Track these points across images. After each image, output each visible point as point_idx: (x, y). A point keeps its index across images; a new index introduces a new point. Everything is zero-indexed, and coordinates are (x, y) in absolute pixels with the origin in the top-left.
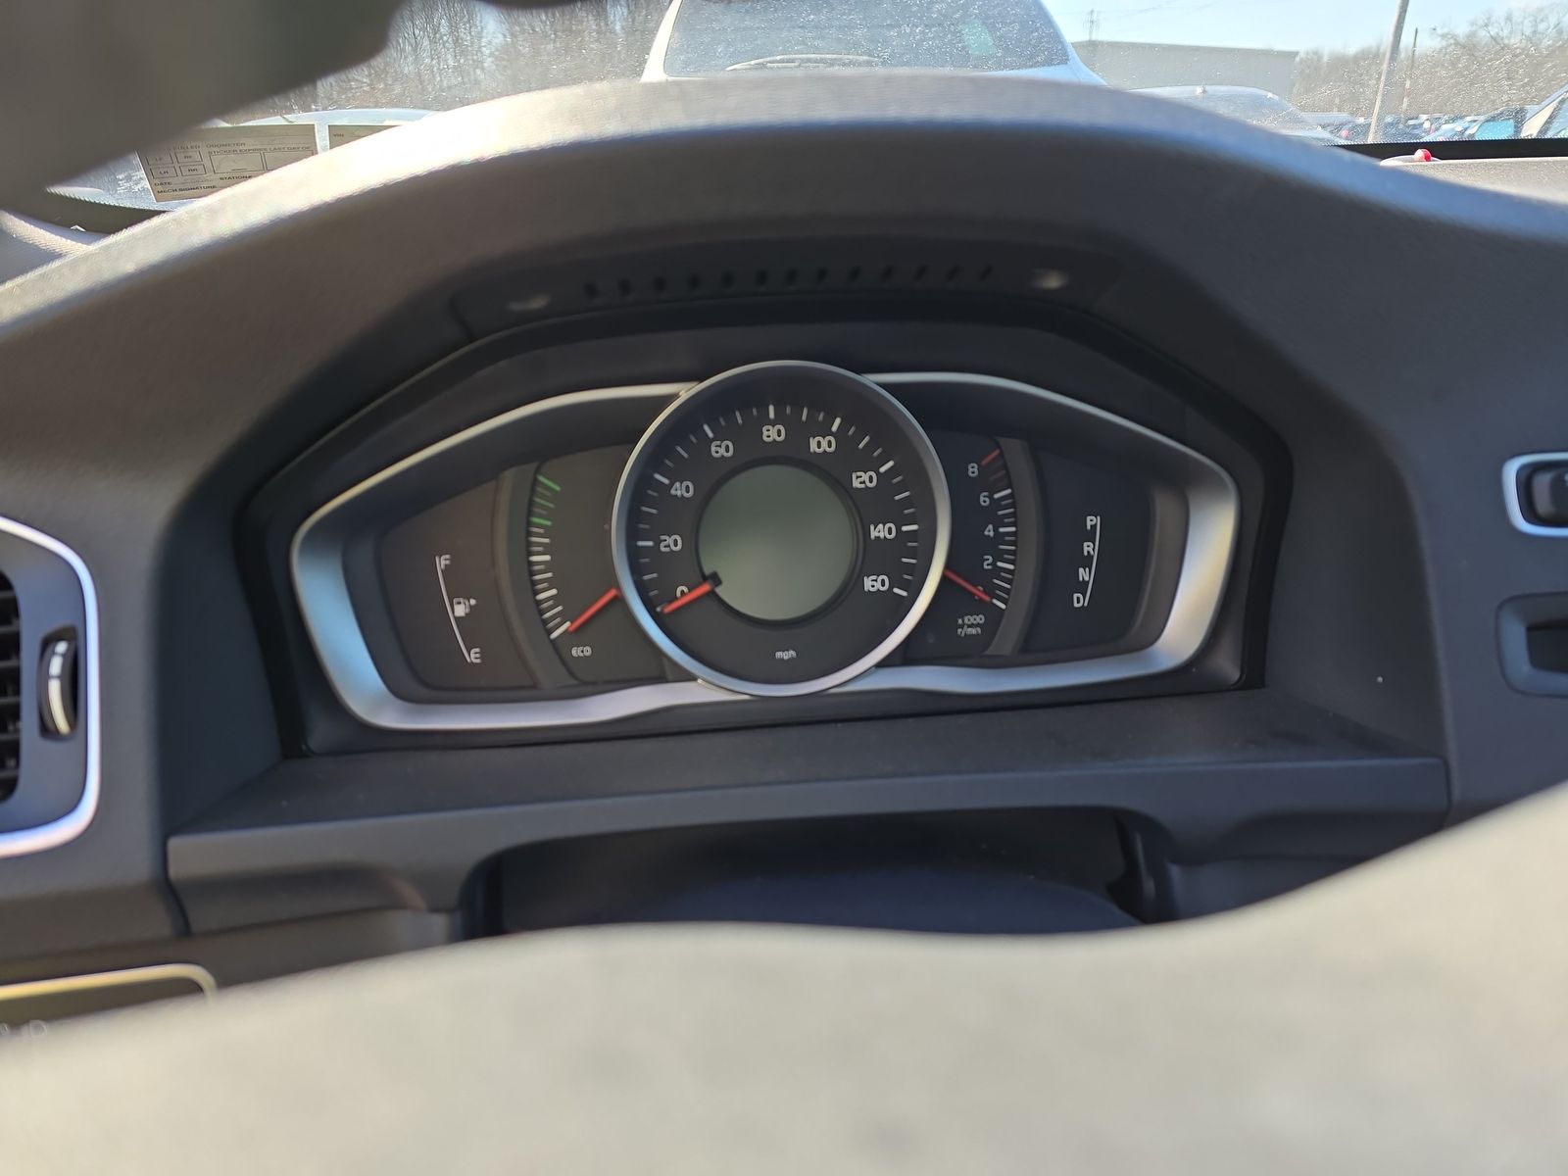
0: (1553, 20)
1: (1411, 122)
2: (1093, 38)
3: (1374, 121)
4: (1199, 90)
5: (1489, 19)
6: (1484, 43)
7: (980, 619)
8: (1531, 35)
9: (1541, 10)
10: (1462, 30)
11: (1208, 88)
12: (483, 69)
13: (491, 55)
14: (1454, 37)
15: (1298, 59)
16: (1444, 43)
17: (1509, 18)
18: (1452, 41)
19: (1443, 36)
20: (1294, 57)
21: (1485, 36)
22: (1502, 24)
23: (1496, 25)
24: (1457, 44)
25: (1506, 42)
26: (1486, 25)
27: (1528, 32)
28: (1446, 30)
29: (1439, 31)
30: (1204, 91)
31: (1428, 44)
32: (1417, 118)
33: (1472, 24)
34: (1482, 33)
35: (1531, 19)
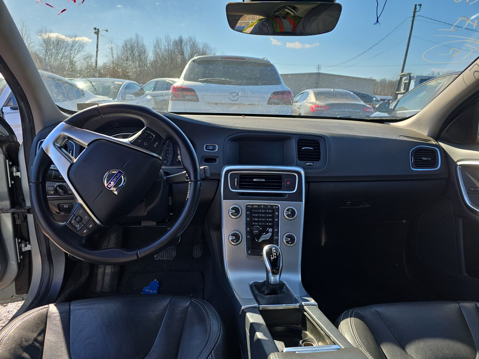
2: (319, 72)
4: (332, 90)
7: (166, 161)
11: (335, 89)
12: (146, 66)
13: (149, 63)
20: (375, 81)
30: (334, 90)
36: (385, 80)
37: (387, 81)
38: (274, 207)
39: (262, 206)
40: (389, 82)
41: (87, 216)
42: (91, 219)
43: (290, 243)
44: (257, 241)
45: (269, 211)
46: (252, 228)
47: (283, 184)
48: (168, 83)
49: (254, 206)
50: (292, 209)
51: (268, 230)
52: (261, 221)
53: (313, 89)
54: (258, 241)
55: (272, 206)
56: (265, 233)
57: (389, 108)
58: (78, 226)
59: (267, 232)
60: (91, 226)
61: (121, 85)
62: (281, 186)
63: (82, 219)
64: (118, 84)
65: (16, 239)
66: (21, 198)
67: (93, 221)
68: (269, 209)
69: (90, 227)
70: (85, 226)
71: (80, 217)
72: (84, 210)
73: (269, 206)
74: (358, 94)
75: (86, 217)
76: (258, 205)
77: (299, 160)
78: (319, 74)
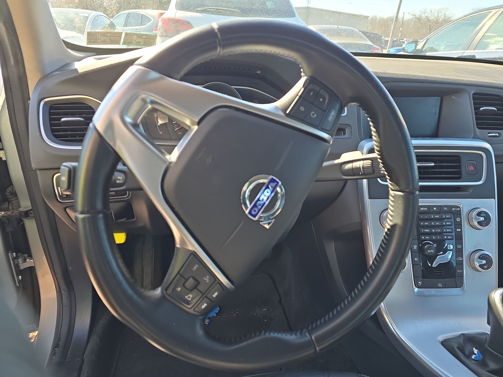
0: (443, 13)
1: (401, 41)
2: (309, 6)
3: (389, 39)
4: (336, 27)
5: (425, 11)
6: (423, 18)
8: (437, 17)
9: (440, 9)
10: (418, 14)
14: (415, 15)
15: (369, 18)
16: (412, 17)
17: (431, 11)
18: (415, 17)
19: (412, 15)
20: (368, 18)
21: (424, 16)
22: (429, 13)
23: (427, 13)
24: (416, 18)
25: (430, 18)
26: (425, 13)
27: (436, 16)
28: (413, 13)
29: (411, 13)
30: (338, 27)
31: (407, 17)
32: (403, 40)
33: (421, 12)
34: (423, 15)
35: (437, 12)
36: (376, 18)
37: (378, 19)
38: (453, 209)
39: (435, 208)
40: (379, 19)
41: (208, 277)
42: (217, 281)
43: (485, 267)
44: (430, 265)
45: (447, 216)
46: (420, 245)
47: (463, 169)
48: (142, 16)
49: (422, 209)
50: (485, 213)
51: (447, 246)
52: (435, 234)
53: (314, 25)
54: (432, 265)
55: (451, 207)
56: (441, 253)
57: (417, 49)
58: (189, 297)
59: (445, 251)
60: (216, 294)
61: (87, 17)
62: (459, 173)
63: (199, 283)
64: (84, 17)
65: (10, 254)
66: (9, 191)
67: (220, 283)
68: (446, 212)
69: (214, 296)
70: (205, 295)
71: (194, 279)
72: (201, 263)
73: (445, 208)
74: (364, 33)
75: (207, 279)
76: (428, 207)
77: (478, 128)
78: (308, 8)
